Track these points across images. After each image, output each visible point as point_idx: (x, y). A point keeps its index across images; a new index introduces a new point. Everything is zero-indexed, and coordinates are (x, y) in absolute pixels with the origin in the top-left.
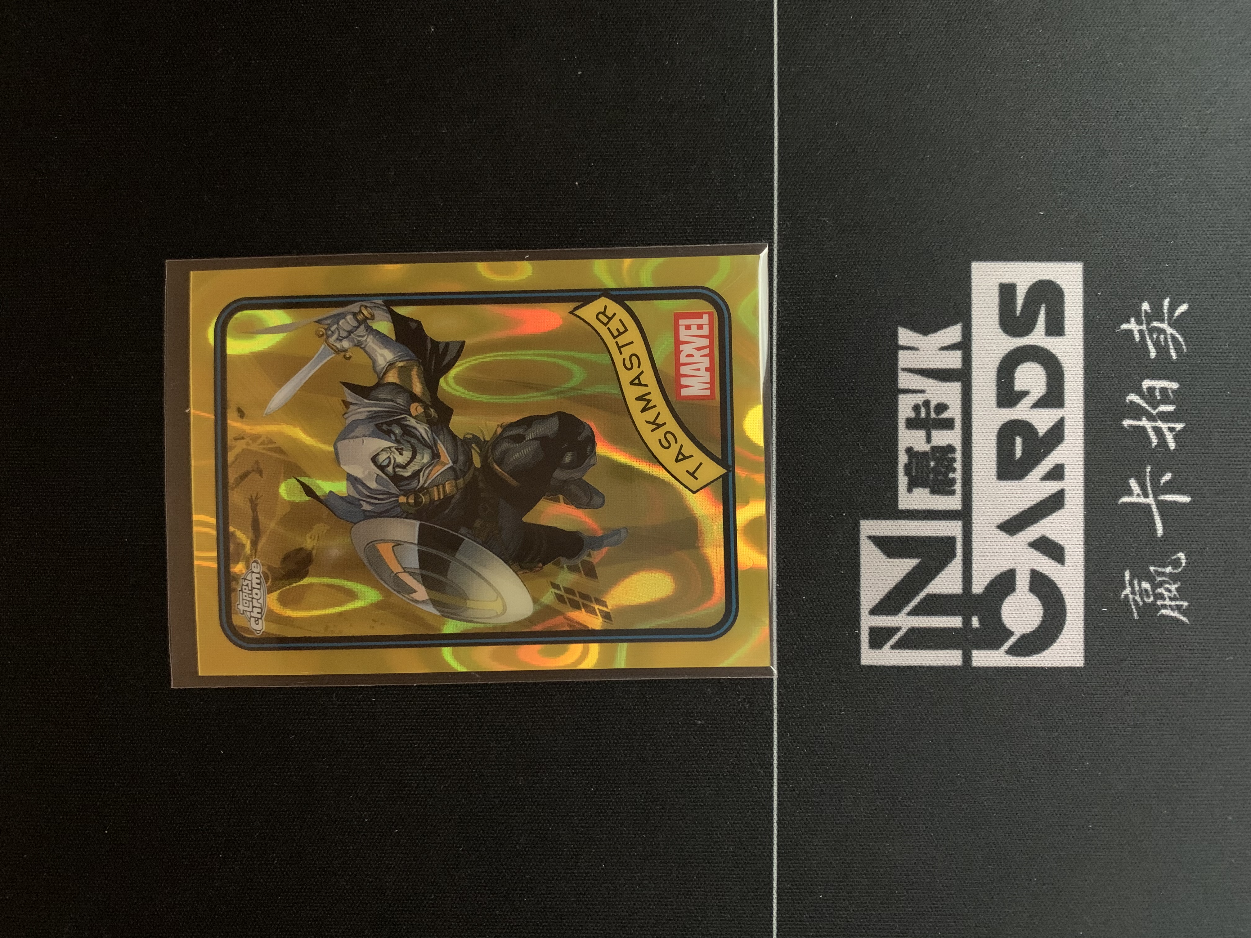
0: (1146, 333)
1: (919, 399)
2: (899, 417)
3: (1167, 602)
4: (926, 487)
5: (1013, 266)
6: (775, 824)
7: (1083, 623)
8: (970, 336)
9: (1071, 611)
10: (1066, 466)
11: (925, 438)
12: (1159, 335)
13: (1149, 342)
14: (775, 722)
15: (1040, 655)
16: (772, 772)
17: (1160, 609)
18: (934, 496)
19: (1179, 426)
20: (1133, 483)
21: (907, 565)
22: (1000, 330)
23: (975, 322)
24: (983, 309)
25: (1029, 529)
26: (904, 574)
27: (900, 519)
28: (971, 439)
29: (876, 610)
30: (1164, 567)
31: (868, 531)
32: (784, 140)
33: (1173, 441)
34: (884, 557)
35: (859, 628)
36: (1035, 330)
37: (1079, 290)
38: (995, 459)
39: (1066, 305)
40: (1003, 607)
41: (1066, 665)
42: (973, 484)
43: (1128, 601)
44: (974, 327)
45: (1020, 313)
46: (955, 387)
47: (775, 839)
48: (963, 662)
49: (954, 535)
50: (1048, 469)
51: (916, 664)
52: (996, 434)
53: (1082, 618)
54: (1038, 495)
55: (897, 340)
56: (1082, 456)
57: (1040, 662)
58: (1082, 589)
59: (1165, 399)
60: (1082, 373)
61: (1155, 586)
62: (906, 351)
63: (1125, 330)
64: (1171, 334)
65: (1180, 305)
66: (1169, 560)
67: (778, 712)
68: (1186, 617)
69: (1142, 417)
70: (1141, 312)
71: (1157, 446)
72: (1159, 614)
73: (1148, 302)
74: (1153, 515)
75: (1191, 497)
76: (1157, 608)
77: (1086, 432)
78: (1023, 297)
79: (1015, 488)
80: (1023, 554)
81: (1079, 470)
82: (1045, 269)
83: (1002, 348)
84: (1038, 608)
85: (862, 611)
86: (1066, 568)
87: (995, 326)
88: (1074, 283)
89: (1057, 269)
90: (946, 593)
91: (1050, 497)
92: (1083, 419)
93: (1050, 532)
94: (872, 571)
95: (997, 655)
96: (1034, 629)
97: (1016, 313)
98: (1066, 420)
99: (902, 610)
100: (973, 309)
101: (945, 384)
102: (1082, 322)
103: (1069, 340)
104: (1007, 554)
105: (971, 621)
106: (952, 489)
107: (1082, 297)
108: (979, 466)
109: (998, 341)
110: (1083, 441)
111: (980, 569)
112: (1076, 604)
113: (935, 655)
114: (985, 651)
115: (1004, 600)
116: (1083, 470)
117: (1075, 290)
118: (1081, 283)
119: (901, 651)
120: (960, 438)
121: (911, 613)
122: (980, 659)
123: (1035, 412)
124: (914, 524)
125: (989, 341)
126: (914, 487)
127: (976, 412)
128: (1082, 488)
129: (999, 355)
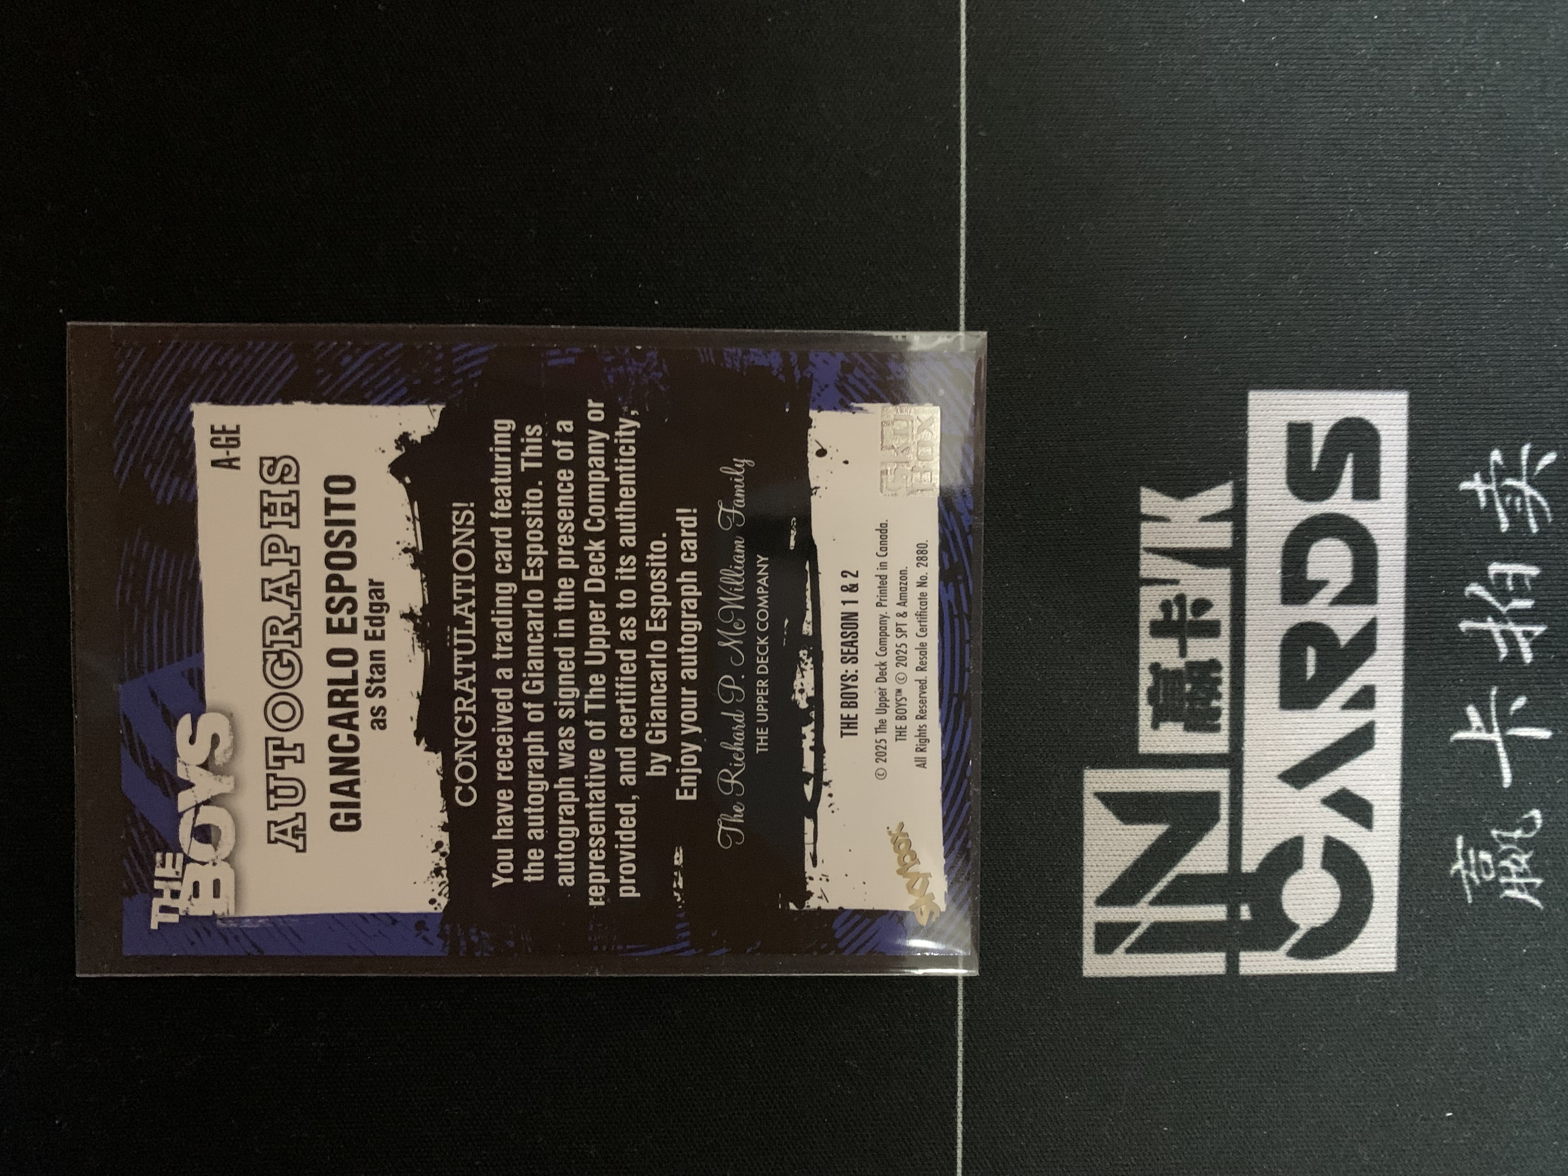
0: (1496, 494)
1: (1169, 593)
2: (1141, 619)
3: (1514, 880)
4: (1178, 721)
5: (1307, 396)
7: (1395, 910)
8: (1245, 500)
9: (1380, 894)
10: (1377, 689)
11: (1177, 650)
12: (1514, 496)
13: (1500, 509)
14: (960, 1059)
15: (1334, 956)
16: (955, 1129)
17: (1503, 890)
18: (1189, 734)
19: (1538, 630)
20: (1472, 712)
21: (1150, 833)
22: (1287, 491)
23: (1251, 479)
24: (1263, 460)
25: (1323, 779)
26: (1146, 847)
27: (1139, 767)
28: (1243, 651)
29: (1106, 899)
30: (1511, 830)
31: (1095, 785)
32: (975, 205)
33: (1529, 650)
34: (1117, 822)
35: (1079, 923)
36: (1338, 490)
37: (1400, 432)
38: (1278, 679)
39: (1382, 454)
40: (1284, 890)
41: (1370, 971)
42: (1247, 717)
43: (1461, 879)
44: (1250, 487)
45: (1318, 466)
46: (1222, 576)
48: (1228, 968)
49: (1215, 789)
50: (1351, 694)
51: (1160, 974)
52: (1279, 643)
53: (1396, 904)
54: (1338, 731)
55: (1139, 507)
56: (1401, 673)
57: (1335, 967)
58: (1397, 863)
59: (1520, 593)
60: (1404, 552)
61: (1498, 857)
62: (1151, 524)
63: (1466, 491)
64: (1532, 497)
65: (1544, 454)
66: (1518, 821)
67: (964, 1046)
68: (1539, 899)
69: (1486, 617)
70: (1489, 465)
71: (1506, 658)
72: (1501, 896)
73: (1500, 449)
74: (1499, 757)
75: (1552, 730)
76: (1500, 888)
77: (1406, 639)
78: (1322, 443)
79: (1304, 720)
80: (1314, 815)
81: (1395, 694)
82: (1354, 401)
83: (1290, 517)
84: (1333, 890)
85: (1085, 900)
86: (1374, 833)
87: (1281, 486)
88: (1394, 422)
89: (1371, 401)
90: (1205, 872)
91: (1353, 733)
92: (1402, 621)
93: (1354, 783)
94: (1100, 843)
95: (1277, 958)
96: (1327, 920)
97: (1310, 467)
98: (1379, 621)
99: (1142, 897)
100: (1249, 461)
101: (1206, 571)
102: (1404, 479)
103: (1386, 505)
104: (1292, 815)
105: (1239, 910)
106: (1216, 723)
107: (1405, 443)
108: (1254, 690)
109: (1284, 507)
110: (1401, 652)
111: (1253, 837)
112: (1387, 884)
113: (1187, 960)
114: (1257, 954)
115: (1285, 879)
116: (1401, 694)
117: (1395, 433)
118: (1405, 422)
119: (1139, 956)
120: (1228, 649)
121: (1154, 902)
122: (1251, 964)
123: (1335, 611)
124: (1160, 775)
125: (1274, 507)
126: (1160, 721)
127: (1252, 612)
128: (1399, 719)
129: (1286, 528)
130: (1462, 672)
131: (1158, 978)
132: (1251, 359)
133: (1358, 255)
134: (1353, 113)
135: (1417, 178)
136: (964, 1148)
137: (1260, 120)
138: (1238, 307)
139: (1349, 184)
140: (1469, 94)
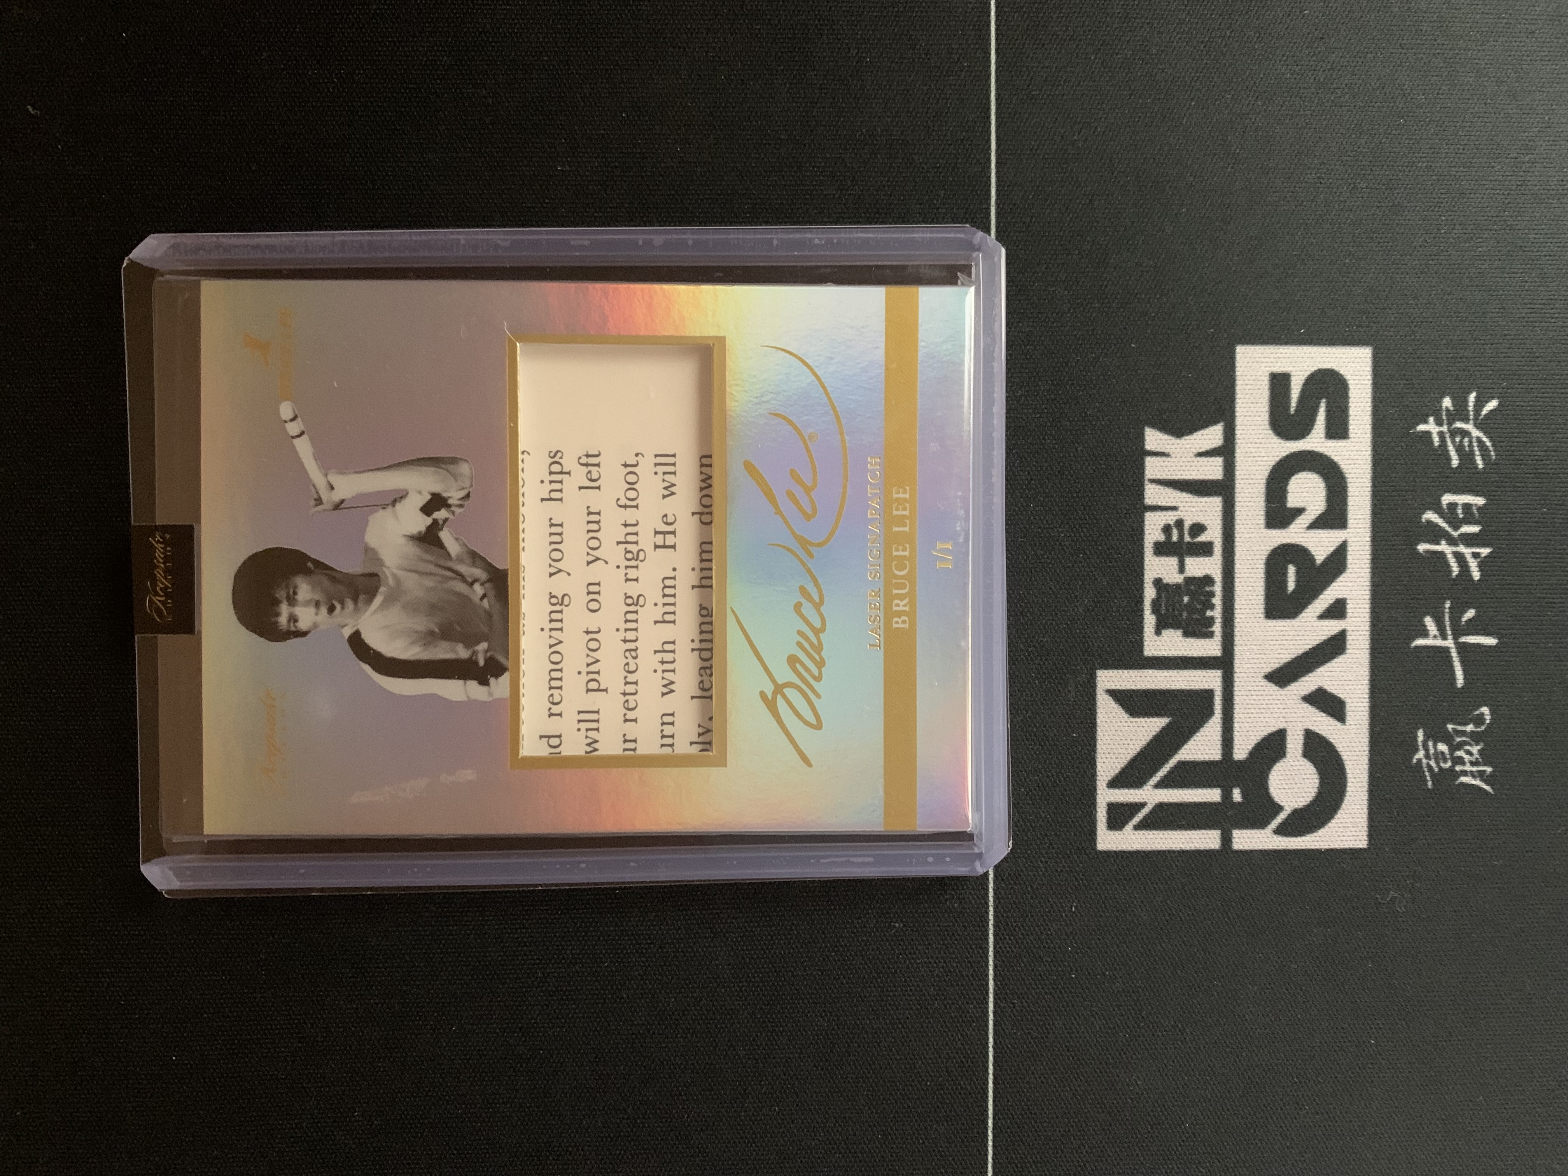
0: (1447, 435)
1: (1170, 518)
2: (1146, 541)
3: (1468, 768)
4: (1178, 628)
5: (1286, 351)
6: (991, 1049)
7: (1366, 794)
8: (1234, 440)
9: (1353, 780)
10: (1348, 601)
11: (1177, 567)
12: (1463, 438)
14: (991, 923)
15: (1315, 834)
16: (987, 984)
17: (1458, 778)
18: (1187, 640)
19: (1485, 551)
20: (1429, 623)
21: (1156, 724)
22: (1271, 432)
23: (1239, 421)
24: (1250, 405)
25: (1303, 679)
26: (1151, 737)
27: (1145, 668)
28: (1233, 568)
29: (1116, 782)
30: (1465, 724)
31: (1106, 683)
32: (1003, 186)
33: (1477, 569)
34: (1126, 716)
35: (1093, 804)
36: (1313, 431)
37: (1367, 382)
38: (1263, 593)
39: (1351, 400)
40: (1270, 776)
41: (1347, 847)
42: (1236, 624)
43: (1421, 767)
44: (1238, 428)
45: (1296, 411)
46: (1215, 503)
47: (991, 1067)
48: (1223, 844)
49: (1211, 687)
50: (1326, 606)
51: (1164, 848)
52: (1263, 562)
53: (1366, 788)
54: (1315, 638)
55: (1144, 445)
56: (1368, 588)
57: (1316, 843)
58: (1367, 753)
59: (1469, 518)
60: (1370, 485)
61: (1453, 748)
62: (1154, 458)
63: (1423, 432)
64: (1478, 438)
65: (1488, 401)
66: (1470, 717)
67: (995, 912)
68: (1490, 785)
69: (1440, 540)
70: (1441, 410)
71: (1459, 575)
72: (1457, 782)
73: (1450, 397)
74: (1452, 662)
75: (1498, 638)
76: (1456, 775)
78: (1299, 390)
79: (1286, 628)
80: (1295, 710)
81: (1364, 606)
82: (1327, 355)
83: (1273, 454)
84: (1312, 776)
85: (1098, 783)
86: (1347, 727)
87: (1265, 427)
88: (1361, 373)
89: (1341, 355)
90: (1202, 760)
91: (1328, 639)
92: (1369, 543)
93: (1328, 683)
94: (1111, 733)
95: (1263, 836)
96: (1308, 803)
97: (1289, 410)
98: (1349, 545)
99: (1148, 780)
100: (1237, 406)
101: (1201, 499)
102: (1370, 422)
103: (1354, 444)
104: (1277, 710)
105: (1232, 793)
106: (1210, 630)
107: (1370, 391)
108: (1243, 602)
109: (1268, 445)
110: (1369, 570)
111: (1243, 729)
112: (1358, 771)
113: (1188, 837)
114: (1248, 831)
115: (1271, 766)
116: (1368, 606)
117: (1361, 382)
118: (1370, 373)
119: (1146, 832)
120: (1221, 566)
121: (1158, 786)
122: (1243, 840)
123: (1312, 535)
124: (1163, 675)
125: (1257, 445)
126: (1164, 628)
127: (1240, 535)
128: (1367, 628)
129: (1269, 463)
131: (1162, 852)
136: (995, 1003)
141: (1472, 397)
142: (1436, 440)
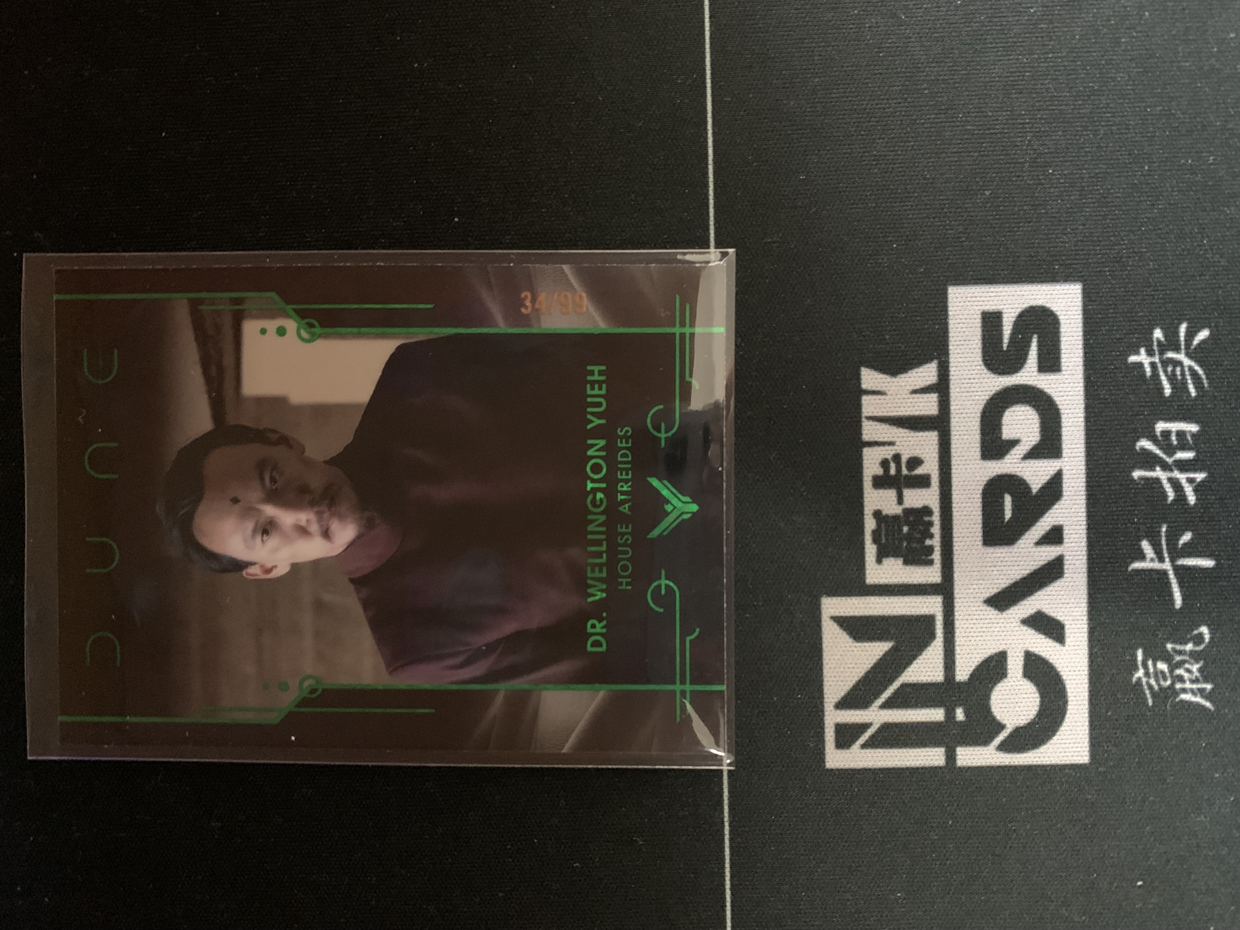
0: (1159, 365)
1: (887, 452)
2: (865, 475)
3: (1188, 685)
4: (898, 557)
5: (997, 290)
7: (1087, 711)
8: (948, 375)
9: (1073, 698)
10: (1065, 528)
11: (895, 499)
12: (1174, 367)
13: (1163, 378)
14: (726, 837)
15: (1036, 750)
16: (724, 894)
17: (1179, 694)
18: (908, 568)
19: (1200, 476)
20: (1146, 546)
21: (879, 648)
22: (983, 367)
23: (953, 358)
24: (962, 342)
25: (1022, 603)
26: (874, 661)
27: (868, 595)
28: (950, 499)
29: (843, 704)
30: (1183, 644)
31: (830, 610)
32: (720, 145)
33: (1192, 493)
34: (851, 640)
35: (821, 724)
36: (1026, 366)
38: (980, 522)
39: (1062, 335)
40: (992, 696)
41: (1068, 762)
42: (955, 552)
43: (1142, 685)
44: (951, 365)
45: (1008, 347)
46: (931, 438)
48: (947, 761)
49: (932, 613)
50: (1043, 532)
51: (890, 766)
52: (981, 491)
53: (1087, 706)
54: (1033, 563)
55: (860, 384)
56: (1085, 514)
57: (1037, 759)
58: (1087, 673)
59: (1183, 447)
60: (1082, 415)
61: (1173, 667)
62: (870, 396)
63: (1134, 363)
64: (1190, 366)
65: (1199, 331)
66: (1189, 636)
67: (730, 826)
68: (1211, 701)
69: (1155, 467)
70: (1152, 341)
71: (1174, 500)
72: (1177, 700)
73: (1161, 328)
74: (1170, 584)
75: (1216, 560)
76: (1176, 693)
77: (1087, 486)
78: (1011, 327)
79: (1003, 555)
80: (1015, 633)
81: (1080, 531)
82: (1037, 292)
83: (986, 388)
84: (1033, 695)
85: (826, 705)
86: (1067, 647)
87: (978, 363)
88: (1071, 308)
89: (1051, 292)
90: (925, 681)
91: (1046, 565)
92: (1084, 471)
93: (1047, 606)
94: (836, 658)
95: (988, 752)
96: (1029, 721)
97: (1002, 347)
98: (1064, 472)
99: (873, 702)
100: (950, 343)
101: (918, 434)
102: (1081, 355)
103: (1067, 377)
104: (996, 633)
105: (955, 713)
106: (929, 558)
107: (1081, 325)
108: (960, 530)
109: (981, 380)
110: (1084, 497)
111: (964, 652)
112: (1079, 690)
113: (913, 755)
114: (971, 749)
115: (993, 687)
116: (1085, 531)
117: (1072, 317)
118: (1080, 308)
119: (872, 751)
120: (938, 497)
121: (884, 706)
122: (966, 757)
123: (1027, 465)
124: (884, 601)
125: (972, 381)
126: (883, 557)
127: (956, 467)
128: (1084, 553)
129: (983, 397)
130: (1136, 512)
131: (889, 769)
132: (949, 261)
133: (1036, 173)
134: (1027, 59)
135: (1082, 109)
136: (732, 910)
137: (950, 68)
138: (937, 219)
139: (1026, 117)
140: (1123, 40)
141: (1183, 328)
142: (1148, 370)
